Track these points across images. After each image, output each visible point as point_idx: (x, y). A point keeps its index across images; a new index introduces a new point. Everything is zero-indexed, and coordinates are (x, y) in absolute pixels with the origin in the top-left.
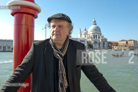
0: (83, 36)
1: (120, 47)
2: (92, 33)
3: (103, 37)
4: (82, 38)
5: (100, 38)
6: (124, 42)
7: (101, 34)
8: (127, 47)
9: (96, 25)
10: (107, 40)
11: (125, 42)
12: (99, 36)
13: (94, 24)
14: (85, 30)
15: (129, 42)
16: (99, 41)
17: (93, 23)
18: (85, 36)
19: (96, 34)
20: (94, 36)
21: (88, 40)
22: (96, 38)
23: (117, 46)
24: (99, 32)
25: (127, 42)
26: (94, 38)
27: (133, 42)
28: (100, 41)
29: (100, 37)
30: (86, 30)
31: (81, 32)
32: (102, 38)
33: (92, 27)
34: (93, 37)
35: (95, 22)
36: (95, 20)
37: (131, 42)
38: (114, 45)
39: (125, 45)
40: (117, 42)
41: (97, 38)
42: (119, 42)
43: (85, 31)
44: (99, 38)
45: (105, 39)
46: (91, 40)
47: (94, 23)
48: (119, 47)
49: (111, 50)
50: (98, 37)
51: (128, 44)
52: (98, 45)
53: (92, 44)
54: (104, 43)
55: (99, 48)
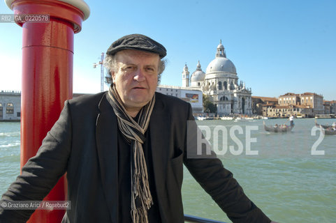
0: (194, 84)
1: (282, 110)
2: (214, 76)
3: (242, 86)
4: (192, 89)
5: (234, 89)
6: (290, 99)
7: (237, 79)
8: (298, 110)
9: (225, 56)
10: (251, 94)
11: (294, 99)
12: (232, 84)
13: (221, 56)
14: (199, 68)
15: (302, 98)
16: (233, 95)
17: (217, 53)
18: (199, 84)
19: (225, 80)
20: (220, 83)
21: (206, 93)
22: (224, 88)
23: (274, 107)
24: (231, 75)
25: (298, 99)
26: (220, 88)
27: (311, 98)
28: (235, 95)
29: (235, 86)
31: (188, 74)
32: (239, 89)
33: (216, 62)
34: (217, 85)
35: (222, 49)
36: (222, 46)
37: (307, 98)
38: (268, 107)
39: (294, 107)
40: (274, 98)
41: (226, 88)
42: (281, 99)
43: (198, 72)
44: (232, 88)
45: (245, 90)
46: (212, 93)
47: (220, 52)
48: (278, 110)
49: (259, 118)
50: (229, 85)
51: (300, 104)
52: (230, 105)
53: (214, 103)
54: (243, 100)
55: (232, 112)
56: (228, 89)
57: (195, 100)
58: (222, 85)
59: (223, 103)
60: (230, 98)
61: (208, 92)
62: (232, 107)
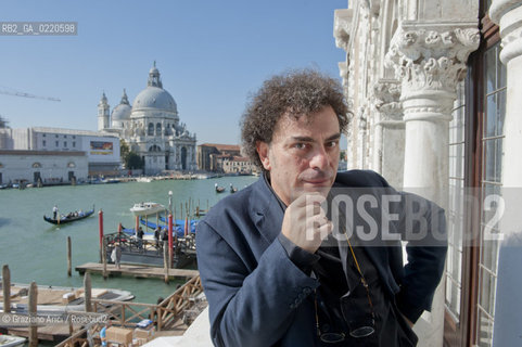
2: (143, 114)
3: (182, 130)
5: (172, 134)
7: (177, 120)
9: (159, 85)
10: (195, 141)
12: (168, 127)
13: (154, 84)
14: (125, 101)
16: (168, 143)
17: (148, 79)
18: (123, 124)
19: (158, 121)
20: (151, 125)
21: (128, 140)
22: (156, 132)
24: (168, 114)
26: (150, 132)
28: (171, 144)
30: (127, 103)
31: (106, 108)
32: (177, 135)
34: (147, 128)
35: (156, 75)
36: (157, 70)
41: (160, 132)
43: (122, 107)
44: (167, 133)
45: (186, 136)
46: (138, 140)
47: (153, 79)
50: (163, 129)
52: (164, 158)
53: (142, 155)
54: (184, 150)
55: (167, 168)
56: (162, 135)
57: (107, 150)
58: (153, 128)
59: (154, 154)
60: (163, 147)
61: (133, 138)
62: (167, 161)
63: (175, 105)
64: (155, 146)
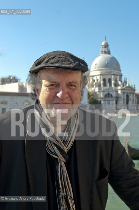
2: (99, 73)
3: (126, 82)
5: (118, 85)
7: (121, 76)
9: (109, 53)
10: (135, 90)
12: (116, 81)
13: (105, 52)
16: (117, 91)
17: (101, 49)
19: (109, 77)
20: (104, 80)
21: (91, 90)
22: (108, 84)
24: (115, 72)
26: (105, 85)
28: (119, 92)
29: (120, 83)
32: (123, 86)
34: (102, 82)
35: (106, 46)
36: (107, 43)
41: (110, 85)
44: (116, 85)
45: (129, 87)
46: (97, 90)
47: (104, 49)
50: (113, 82)
52: (114, 102)
53: (99, 100)
54: (127, 96)
55: (116, 109)
56: (113, 86)
58: (106, 81)
59: (109, 99)
60: (114, 94)
61: (93, 89)
62: (116, 103)
63: (119, 66)
64: (109, 94)
